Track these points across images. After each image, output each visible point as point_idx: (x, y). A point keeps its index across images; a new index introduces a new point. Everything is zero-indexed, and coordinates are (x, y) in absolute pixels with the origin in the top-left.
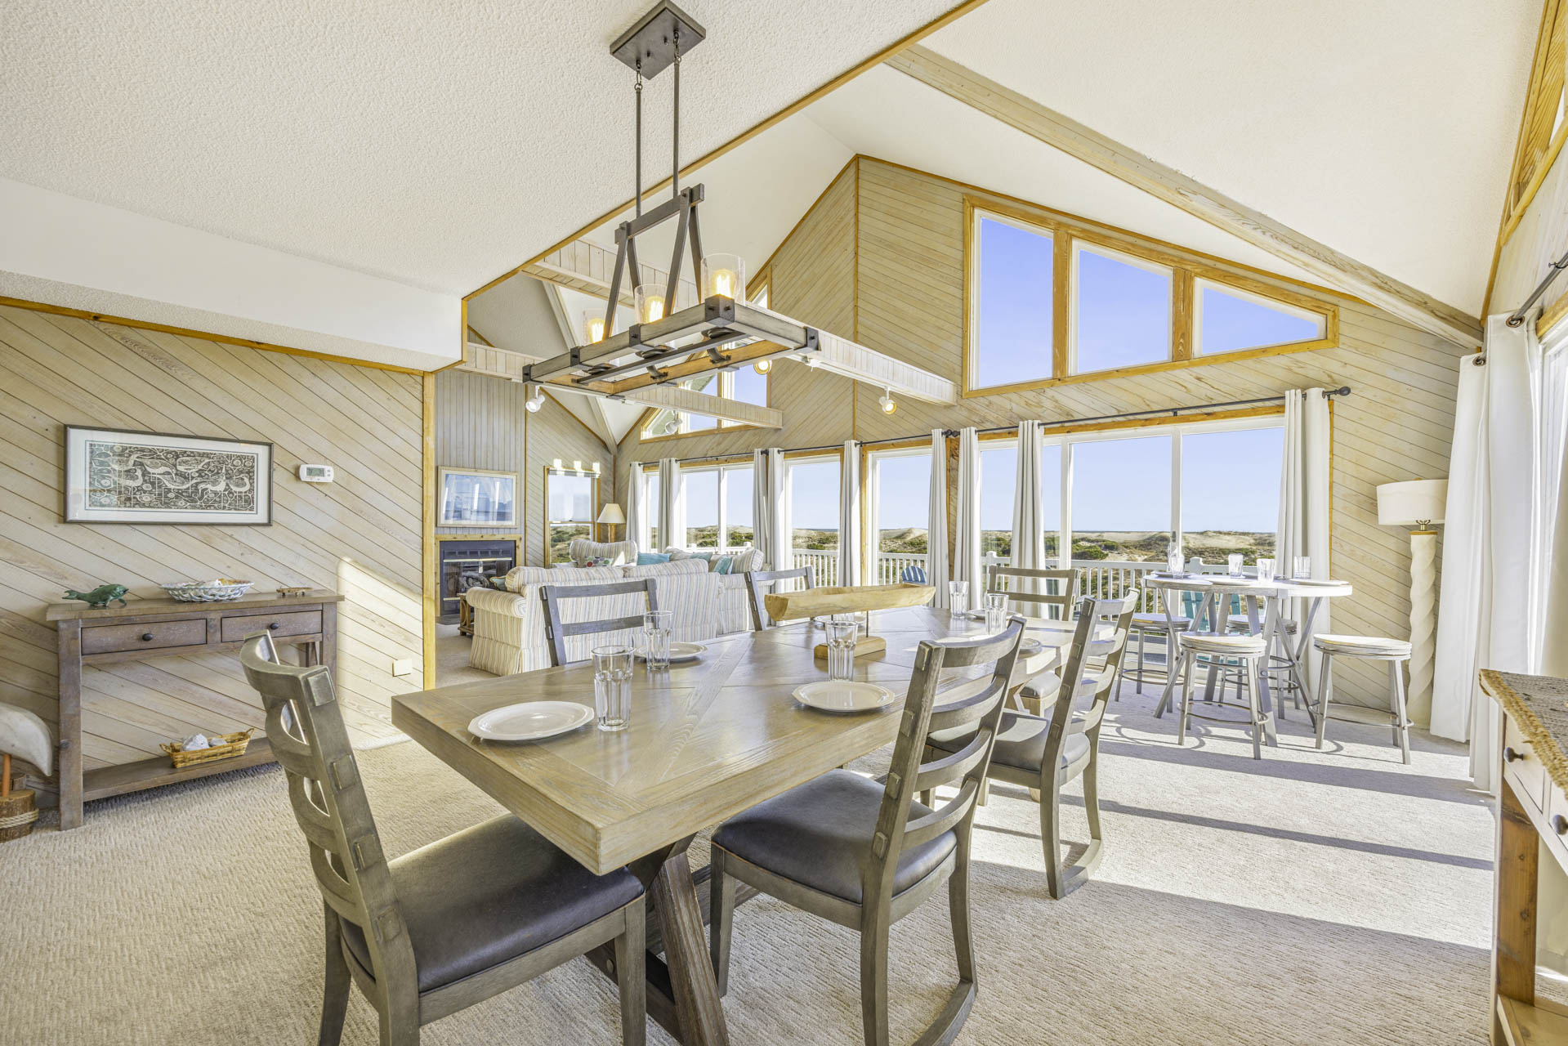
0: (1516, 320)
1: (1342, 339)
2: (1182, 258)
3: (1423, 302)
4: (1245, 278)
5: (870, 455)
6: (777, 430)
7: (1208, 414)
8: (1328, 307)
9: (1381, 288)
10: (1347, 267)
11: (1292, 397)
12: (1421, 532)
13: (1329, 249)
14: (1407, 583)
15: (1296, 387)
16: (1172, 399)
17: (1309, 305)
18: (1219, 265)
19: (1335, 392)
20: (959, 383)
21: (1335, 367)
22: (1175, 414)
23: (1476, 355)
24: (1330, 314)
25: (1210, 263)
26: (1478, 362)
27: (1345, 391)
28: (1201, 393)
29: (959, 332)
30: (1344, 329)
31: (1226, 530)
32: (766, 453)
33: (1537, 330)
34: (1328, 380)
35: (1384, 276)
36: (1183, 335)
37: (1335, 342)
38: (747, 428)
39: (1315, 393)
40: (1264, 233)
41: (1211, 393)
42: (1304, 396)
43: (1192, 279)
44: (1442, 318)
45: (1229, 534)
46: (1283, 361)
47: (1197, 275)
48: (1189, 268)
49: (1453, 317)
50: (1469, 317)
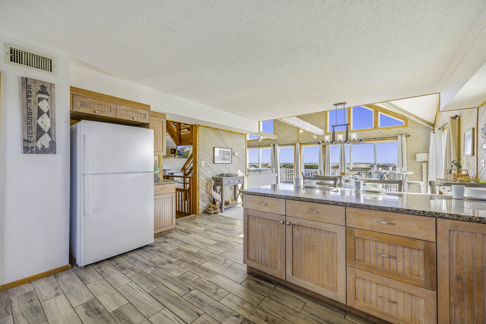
0: (439, 129)
1: (408, 126)
2: (376, 108)
3: (424, 121)
4: (389, 113)
5: (302, 146)
6: (276, 140)
7: (382, 139)
8: (406, 119)
9: (416, 118)
10: (410, 115)
11: (399, 137)
12: (424, 163)
13: (407, 111)
14: (422, 172)
15: (400, 135)
16: (374, 136)
17: (402, 119)
18: (384, 110)
19: (407, 136)
20: (325, 131)
21: (407, 131)
22: (375, 139)
23: (433, 132)
24: (406, 121)
25: (382, 109)
26: (434, 133)
27: (409, 136)
28: (380, 135)
29: (325, 120)
30: (409, 124)
31: (362, 162)
32: (274, 145)
33: (443, 131)
34: (406, 133)
35: (417, 116)
36: (376, 123)
37: (407, 126)
38: (268, 139)
39: (404, 136)
40: (396, 109)
41: (382, 135)
42: (402, 136)
43: (378, 112)
44: (427, 124)
45: (363, 163)
46: (397, 129)
47: (379, 111)
48: (377, 110)
49: (429, 123)
50: (432, 123)
